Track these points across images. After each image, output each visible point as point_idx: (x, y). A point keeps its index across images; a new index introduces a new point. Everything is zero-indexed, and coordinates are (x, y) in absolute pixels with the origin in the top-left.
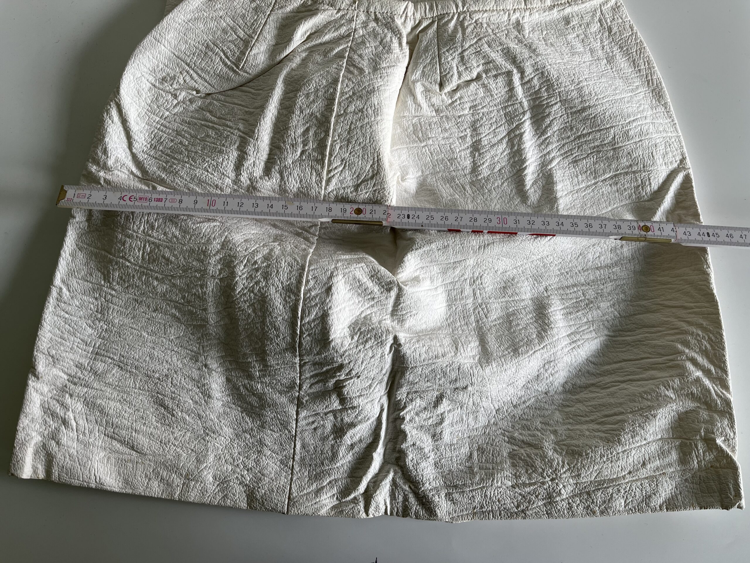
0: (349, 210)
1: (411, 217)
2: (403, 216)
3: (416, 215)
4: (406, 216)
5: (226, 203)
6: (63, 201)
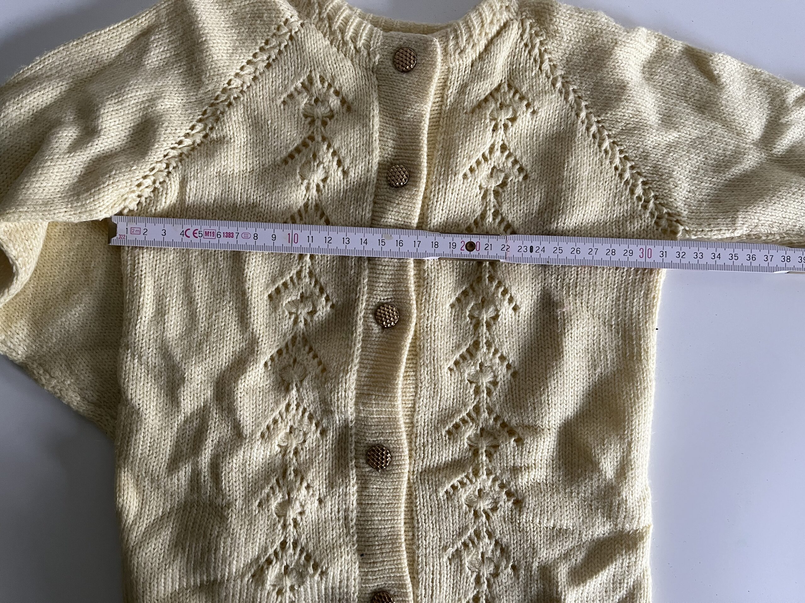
0: (459, 245)
1: (534, 250)
2: (524, 249)
3: (541, 248)
4: (529, 249)
5: (310, 239)
6: (115, 238)
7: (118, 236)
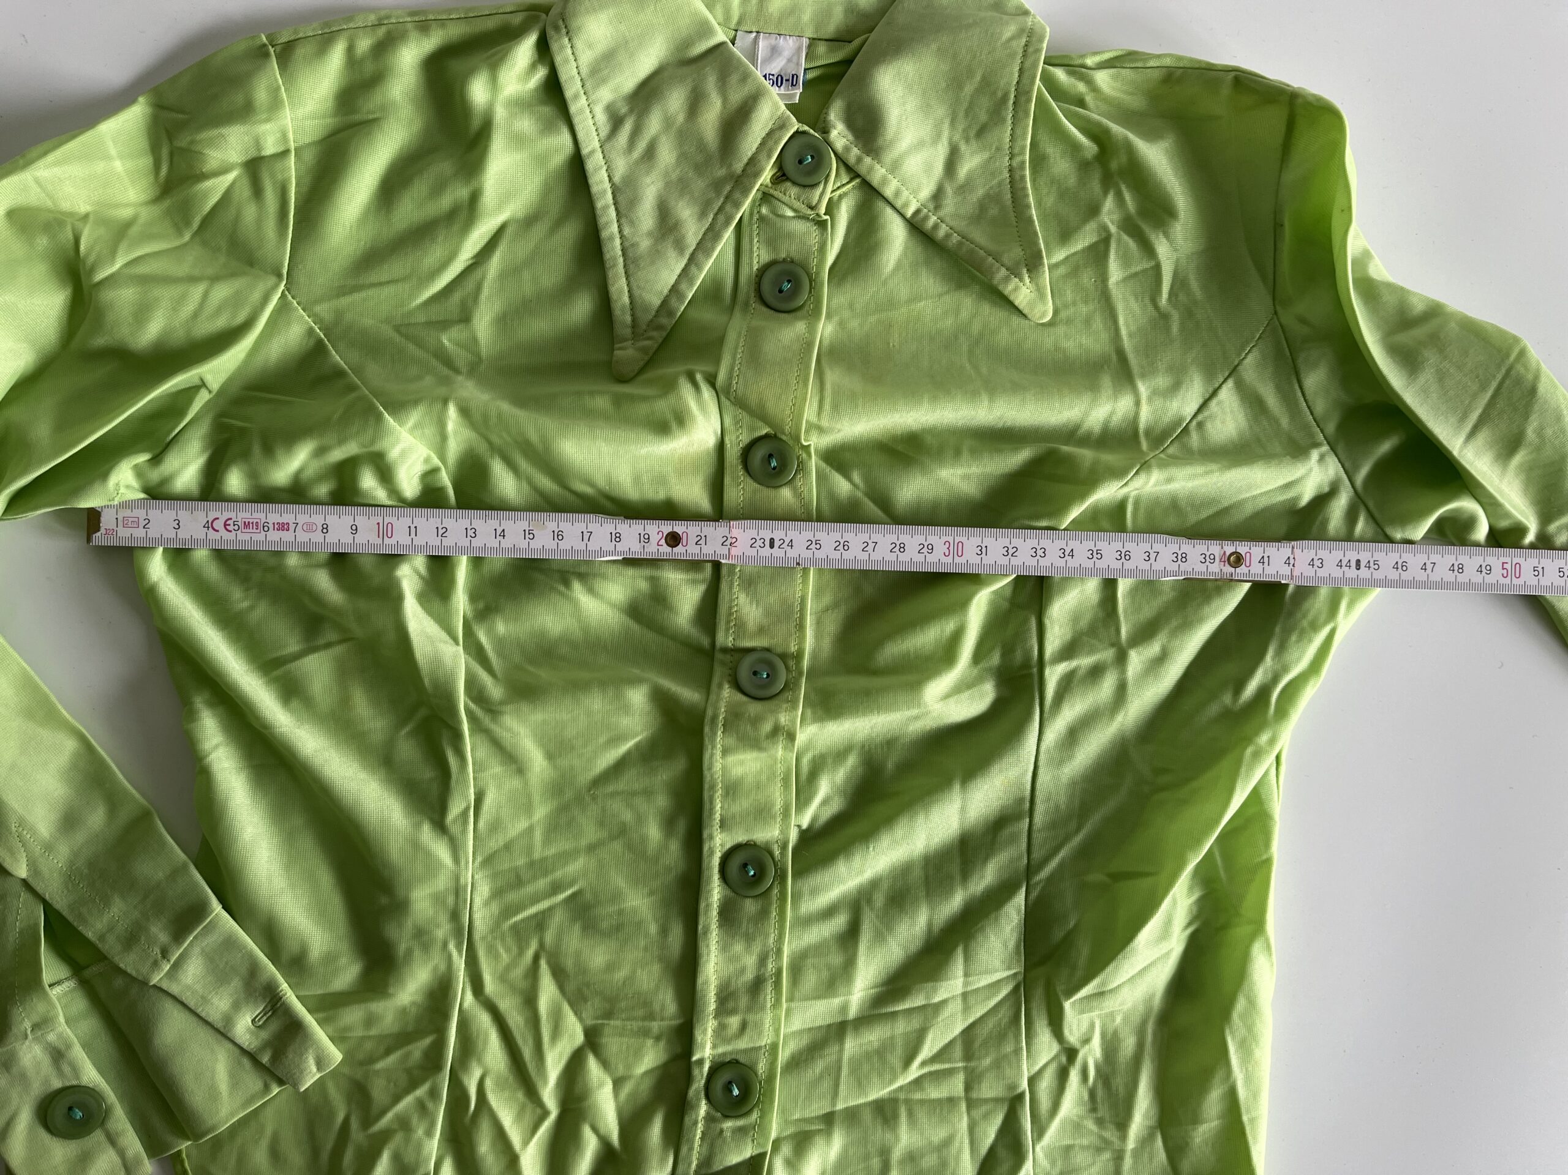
0: (655, 538)
1: (777, 544)
2: (759, 543)
3: (787, 541)
4: (767, 543)
5: (413, 530)
6: (98, 534)
7: (103, 531)
